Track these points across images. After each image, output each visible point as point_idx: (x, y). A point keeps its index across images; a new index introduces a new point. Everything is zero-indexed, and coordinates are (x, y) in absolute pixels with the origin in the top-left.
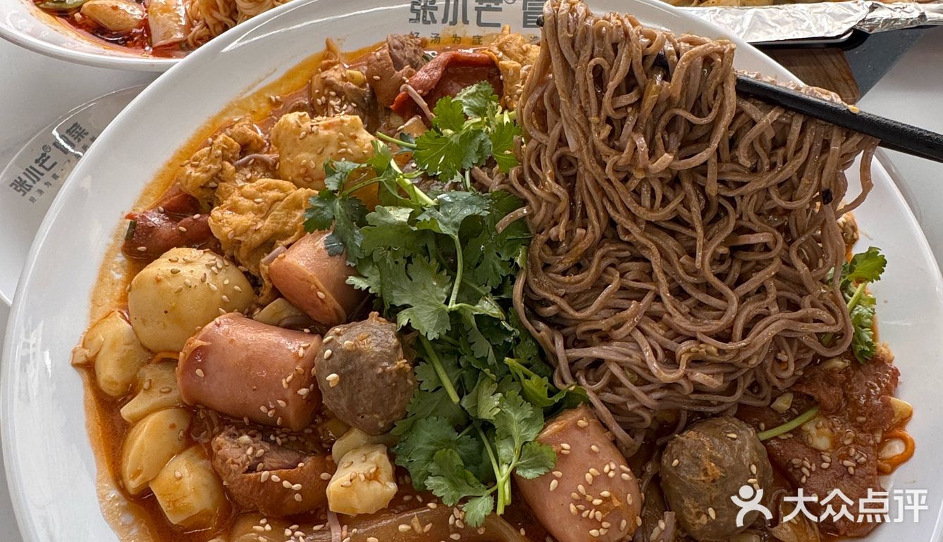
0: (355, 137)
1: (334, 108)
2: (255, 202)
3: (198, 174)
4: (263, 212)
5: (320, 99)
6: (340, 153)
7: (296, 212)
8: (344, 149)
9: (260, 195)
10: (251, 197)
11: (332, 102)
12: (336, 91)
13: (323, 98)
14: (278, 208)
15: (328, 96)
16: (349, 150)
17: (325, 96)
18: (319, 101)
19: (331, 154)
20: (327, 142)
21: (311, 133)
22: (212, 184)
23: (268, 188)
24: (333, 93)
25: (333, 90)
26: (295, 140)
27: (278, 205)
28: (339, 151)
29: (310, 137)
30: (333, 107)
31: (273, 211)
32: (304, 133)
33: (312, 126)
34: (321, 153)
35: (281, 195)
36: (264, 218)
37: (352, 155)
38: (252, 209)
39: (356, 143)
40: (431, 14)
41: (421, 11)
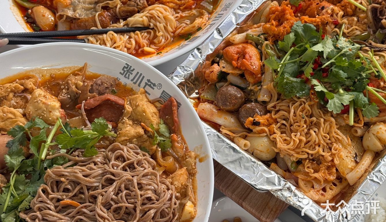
0: (51, 112)
9: (7, 113)
12: (68, 87)
19: (39, 113)
20: (40, 108)
23: (11, 112)
24: (66, 87)
27: (10, 120)
28: (42, 114)
31: (6, 121)
32: (36, 101)
33: (39, 100)
34: (36, 110)
35: (13, 117)
37: (45, 117)
40: (129, 75)
41: (126, 72)
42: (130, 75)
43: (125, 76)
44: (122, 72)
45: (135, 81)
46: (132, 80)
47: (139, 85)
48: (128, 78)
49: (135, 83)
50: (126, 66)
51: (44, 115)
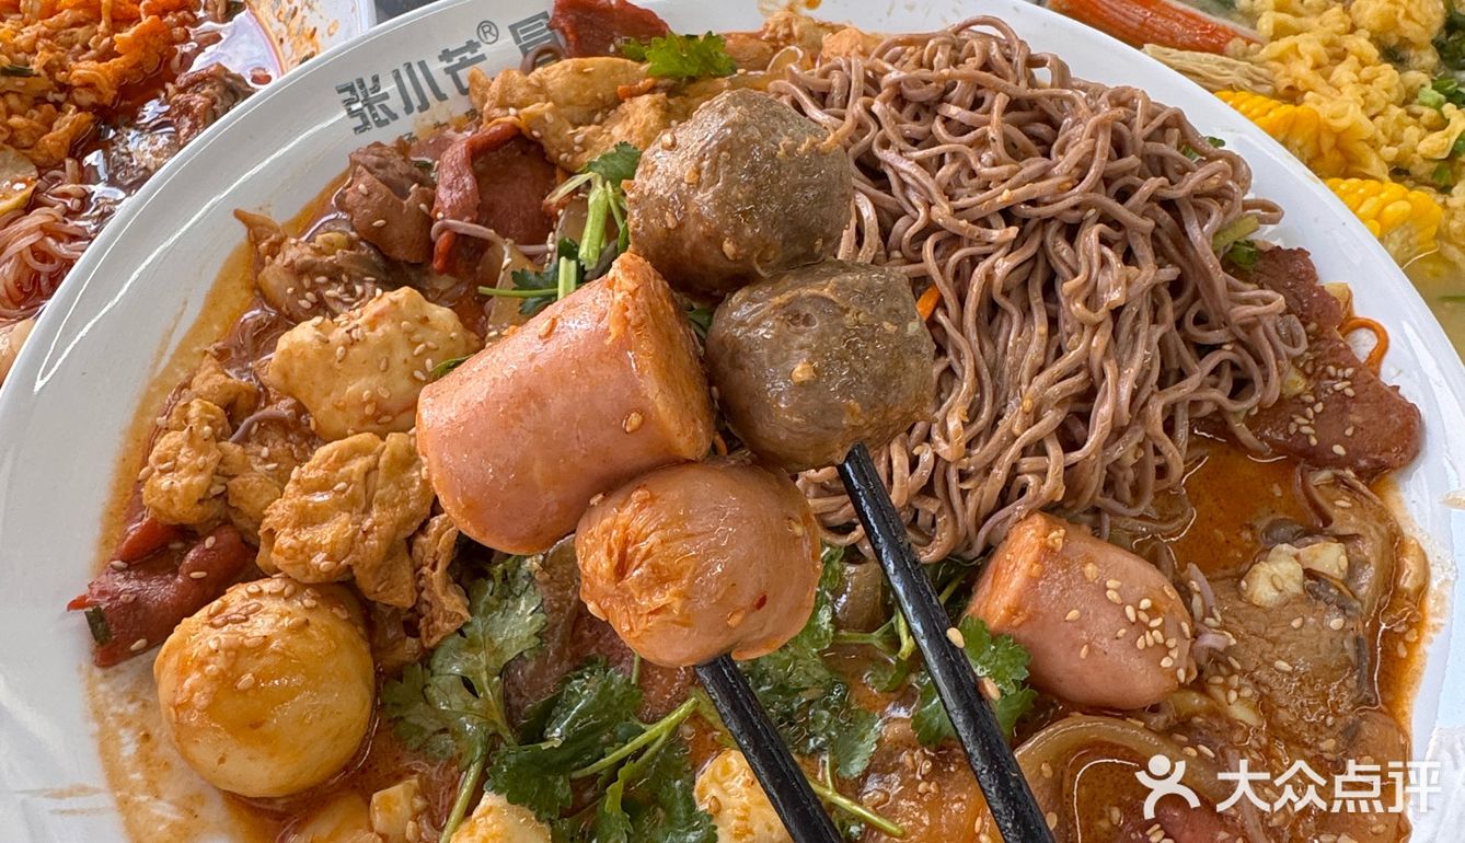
0: (425, 320)
1: (341, 301)
2: (336, 492)
3: (185, 481)
4: (359, 503)
5: (304, 298)
6: (419, 355)
7: (409, 475)
8: (422, 346)
9: (338, 476)
10: (324, 486)
11: (329, 293)
12: (324, 274)
13: (309, 295)
14: (380, 481)
15: (314, 288)
16: (430, 344)
17: (308, 290)
18: (303, 303)
19: (405, 361)
20: (387, 345)
21: (353, 343)
22: (217, 489)
23: (342, 460)
24: (322, 279)
25: (319, 274)
26: (331, 367)
27: (376, 478)
28: (416, 352)
29: (356, 350)
30: (336, 299)
31: (373, 494)
32: (341, 348)
33: (349, 332)
34: (387, 367)
35: (370, 458)
36: (367, 511)
37: (437, 349)
38: (340, 506)
39: (434, 329)
40: (383, 107)
41: (366, 110)
42: (386, 102)
43: (380, 124)
44: (358, 122)
45: (416, 102)
46: (409, 109)
47: (441, 97)
48: (395, 117)
49: (425, 106)
50: (347, 95)
51: (427, 347)
